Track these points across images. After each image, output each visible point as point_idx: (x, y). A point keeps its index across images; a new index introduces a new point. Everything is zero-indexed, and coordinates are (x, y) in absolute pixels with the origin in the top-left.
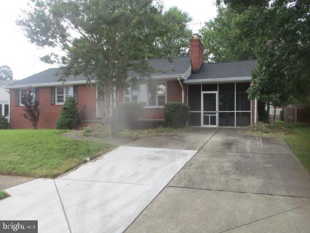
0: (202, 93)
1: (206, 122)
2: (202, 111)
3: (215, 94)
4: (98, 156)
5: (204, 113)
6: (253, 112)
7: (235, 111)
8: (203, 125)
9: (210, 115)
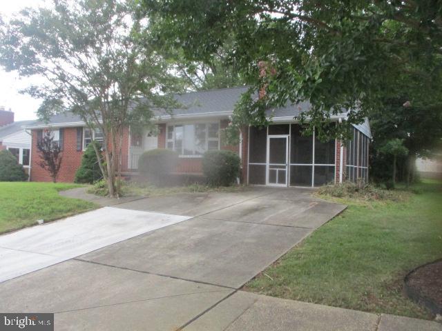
0: (269, 137)
1: (272, 180)
2: (268, 164)
3: (285, 139)
4: (59, 219)
5: (271, 167)
6: (338, 167)
7: (313, 165)
8: (268, 184)
9: (277, 169)
